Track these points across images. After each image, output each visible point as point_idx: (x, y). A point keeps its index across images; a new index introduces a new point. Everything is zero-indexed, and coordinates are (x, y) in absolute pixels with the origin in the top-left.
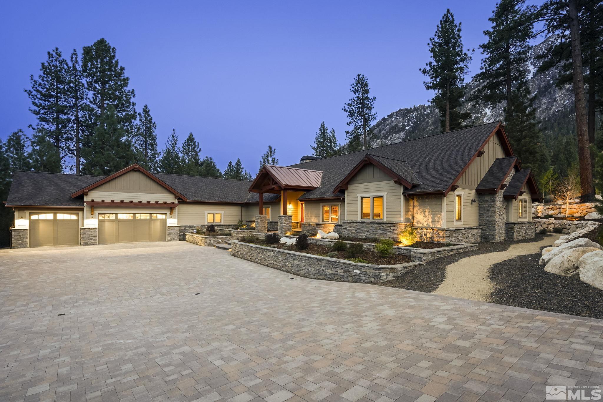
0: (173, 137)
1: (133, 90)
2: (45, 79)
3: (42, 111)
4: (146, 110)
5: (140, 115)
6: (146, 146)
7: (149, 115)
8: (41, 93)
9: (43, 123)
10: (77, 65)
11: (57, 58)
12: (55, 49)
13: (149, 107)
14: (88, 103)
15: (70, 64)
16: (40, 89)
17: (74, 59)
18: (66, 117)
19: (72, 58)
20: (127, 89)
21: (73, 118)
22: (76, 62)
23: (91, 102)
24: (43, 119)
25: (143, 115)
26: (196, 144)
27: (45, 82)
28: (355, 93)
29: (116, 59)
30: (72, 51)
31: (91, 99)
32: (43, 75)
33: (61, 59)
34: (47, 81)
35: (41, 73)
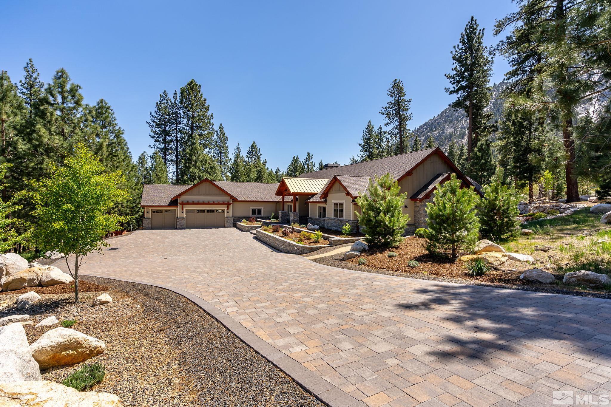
0: (238, 148)
1: (212, 114)
2: (158, 113)
3: (156, 136)
4: (221, 128)
5: (217, 132)
6: (221, 155)
7: (223, 131)
8: (156, 122)
9: (157, 143)
10: (177, 101)
11: (165, 98)
12: (164, 92)
13: (223, 125)
14: (184, 126)
15: (173, 101)
16: (155, 121)
17: (175, 97)
18: (170, 138)
19: (174, 97)
20: (209, 113)
21: (175, 138)
22: (176, 99)
23: (185, 125)
24: (157, 141)
25: (219, 131)
26: (258, 149)
27: (158, 115)
28: (392, 97)
29: (201, 93)
30: (174, 92)
31: (185, 123)
32: (157, 111)
33: (167, 98)
34: (159, 115)
35: (156, 109)
